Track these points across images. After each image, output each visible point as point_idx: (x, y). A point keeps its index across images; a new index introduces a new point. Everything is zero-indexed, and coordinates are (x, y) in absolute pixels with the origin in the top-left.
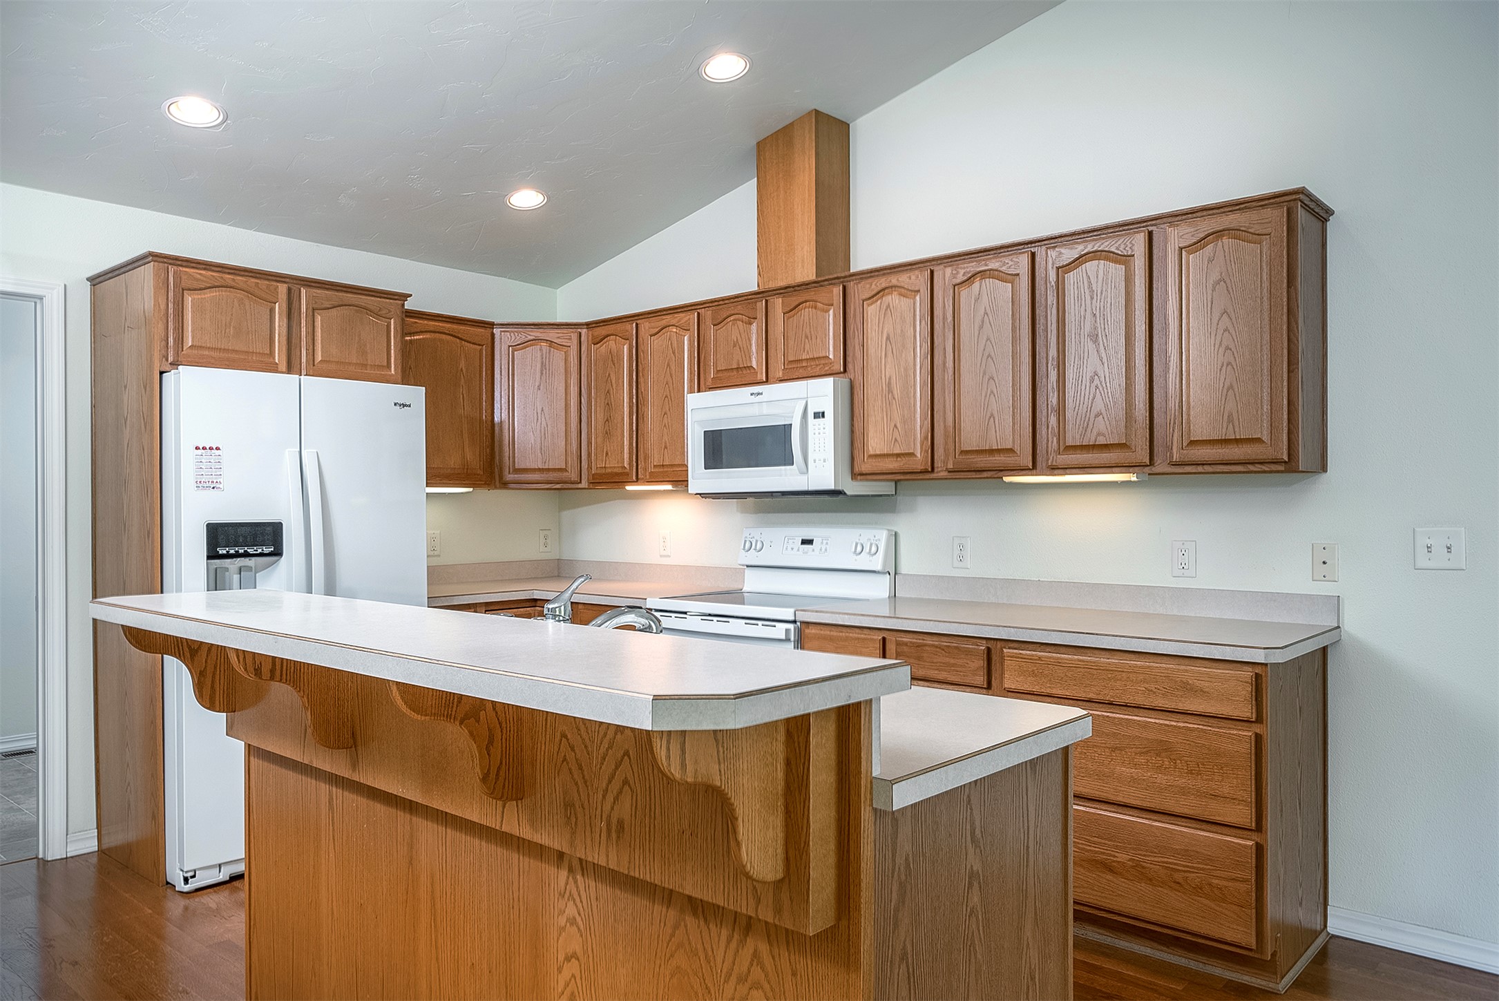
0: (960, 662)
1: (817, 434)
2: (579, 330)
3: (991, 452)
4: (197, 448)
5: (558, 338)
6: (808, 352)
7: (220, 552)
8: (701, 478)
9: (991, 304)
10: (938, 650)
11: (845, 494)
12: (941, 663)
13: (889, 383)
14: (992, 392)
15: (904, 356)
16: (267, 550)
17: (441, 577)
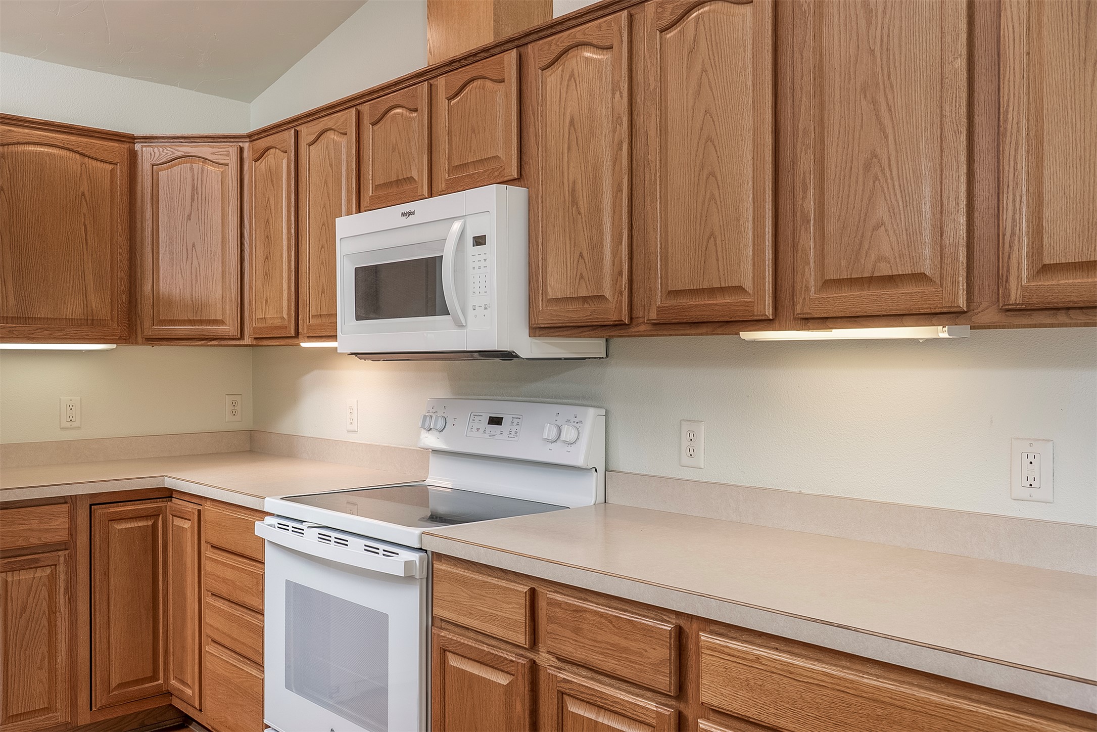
0: (633, 645)
1: (476, 268)
2: (241, 144)
3: (712, 291)
6: (475, 151)
8: (350, 332)
9: (711, 53)
10: (603, 621)
11: (517, 356)
12: (607, 643)
13: (574, 190)
14: (712, 195)
15: (592, 147)
17: (80, 454)
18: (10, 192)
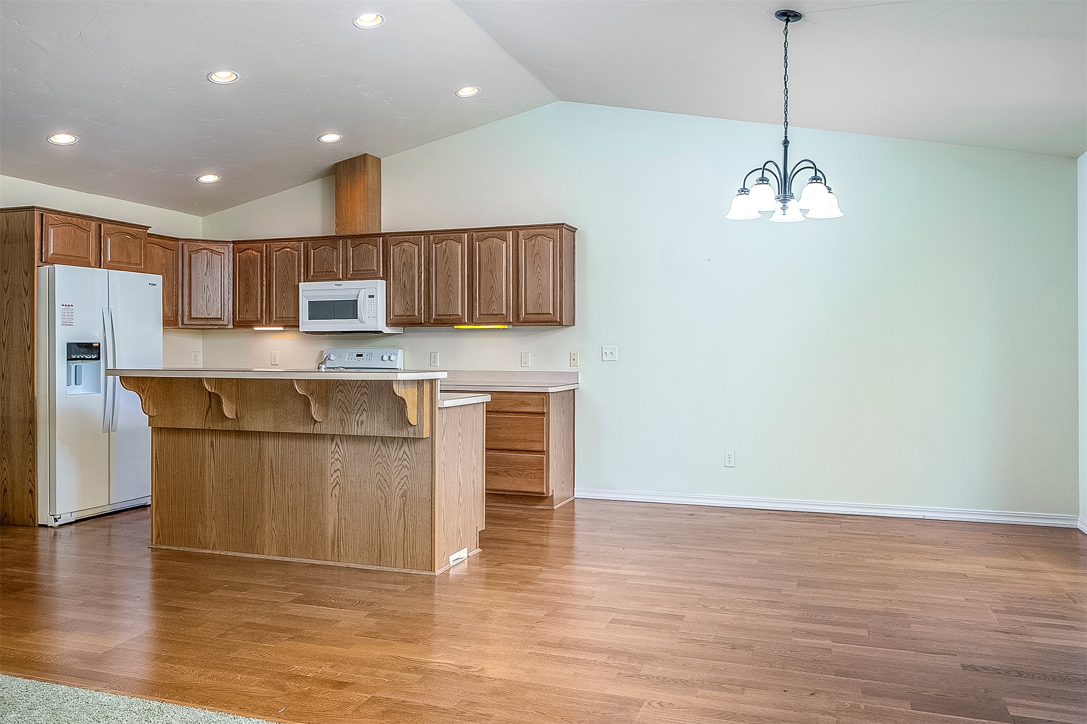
3: (448, 315)
4: (63, 305)
5: (217, 248)
6: (364, 267)
7: (73, 357)
8: (306, 324)
9: (450, 253)
11: (383, 332)
14: (450, 291)
16: (93, 357)
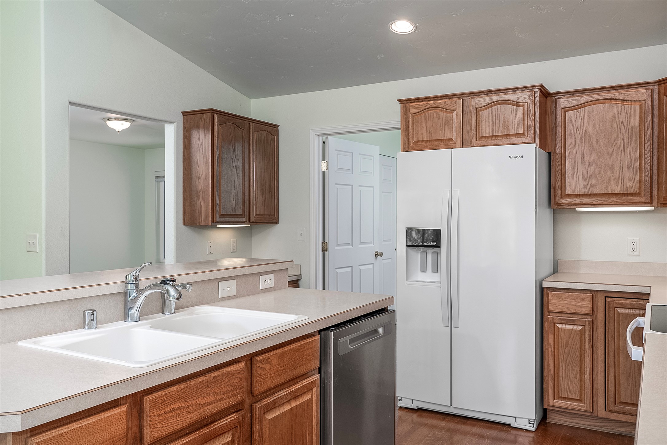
7: (419, 244)
17: (638, 270)
18: (581, 129)
